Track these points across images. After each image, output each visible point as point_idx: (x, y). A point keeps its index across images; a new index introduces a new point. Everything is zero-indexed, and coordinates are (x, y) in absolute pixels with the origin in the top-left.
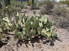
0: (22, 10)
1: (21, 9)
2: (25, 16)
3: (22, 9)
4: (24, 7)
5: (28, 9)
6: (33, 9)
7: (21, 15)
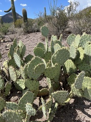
0: (7, 36)
1: (3, 36)
2: (19, 47)
3: (6, 34)
4: (8, 31)
5: (18, 34)
6: (29, 32)
7: (6, 47)
